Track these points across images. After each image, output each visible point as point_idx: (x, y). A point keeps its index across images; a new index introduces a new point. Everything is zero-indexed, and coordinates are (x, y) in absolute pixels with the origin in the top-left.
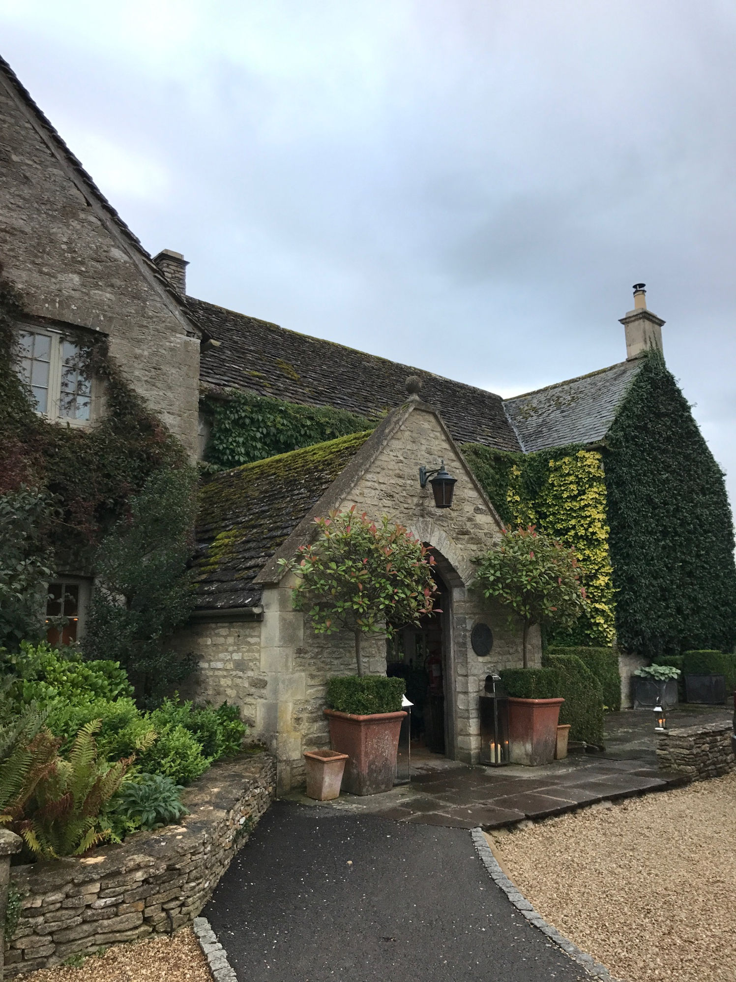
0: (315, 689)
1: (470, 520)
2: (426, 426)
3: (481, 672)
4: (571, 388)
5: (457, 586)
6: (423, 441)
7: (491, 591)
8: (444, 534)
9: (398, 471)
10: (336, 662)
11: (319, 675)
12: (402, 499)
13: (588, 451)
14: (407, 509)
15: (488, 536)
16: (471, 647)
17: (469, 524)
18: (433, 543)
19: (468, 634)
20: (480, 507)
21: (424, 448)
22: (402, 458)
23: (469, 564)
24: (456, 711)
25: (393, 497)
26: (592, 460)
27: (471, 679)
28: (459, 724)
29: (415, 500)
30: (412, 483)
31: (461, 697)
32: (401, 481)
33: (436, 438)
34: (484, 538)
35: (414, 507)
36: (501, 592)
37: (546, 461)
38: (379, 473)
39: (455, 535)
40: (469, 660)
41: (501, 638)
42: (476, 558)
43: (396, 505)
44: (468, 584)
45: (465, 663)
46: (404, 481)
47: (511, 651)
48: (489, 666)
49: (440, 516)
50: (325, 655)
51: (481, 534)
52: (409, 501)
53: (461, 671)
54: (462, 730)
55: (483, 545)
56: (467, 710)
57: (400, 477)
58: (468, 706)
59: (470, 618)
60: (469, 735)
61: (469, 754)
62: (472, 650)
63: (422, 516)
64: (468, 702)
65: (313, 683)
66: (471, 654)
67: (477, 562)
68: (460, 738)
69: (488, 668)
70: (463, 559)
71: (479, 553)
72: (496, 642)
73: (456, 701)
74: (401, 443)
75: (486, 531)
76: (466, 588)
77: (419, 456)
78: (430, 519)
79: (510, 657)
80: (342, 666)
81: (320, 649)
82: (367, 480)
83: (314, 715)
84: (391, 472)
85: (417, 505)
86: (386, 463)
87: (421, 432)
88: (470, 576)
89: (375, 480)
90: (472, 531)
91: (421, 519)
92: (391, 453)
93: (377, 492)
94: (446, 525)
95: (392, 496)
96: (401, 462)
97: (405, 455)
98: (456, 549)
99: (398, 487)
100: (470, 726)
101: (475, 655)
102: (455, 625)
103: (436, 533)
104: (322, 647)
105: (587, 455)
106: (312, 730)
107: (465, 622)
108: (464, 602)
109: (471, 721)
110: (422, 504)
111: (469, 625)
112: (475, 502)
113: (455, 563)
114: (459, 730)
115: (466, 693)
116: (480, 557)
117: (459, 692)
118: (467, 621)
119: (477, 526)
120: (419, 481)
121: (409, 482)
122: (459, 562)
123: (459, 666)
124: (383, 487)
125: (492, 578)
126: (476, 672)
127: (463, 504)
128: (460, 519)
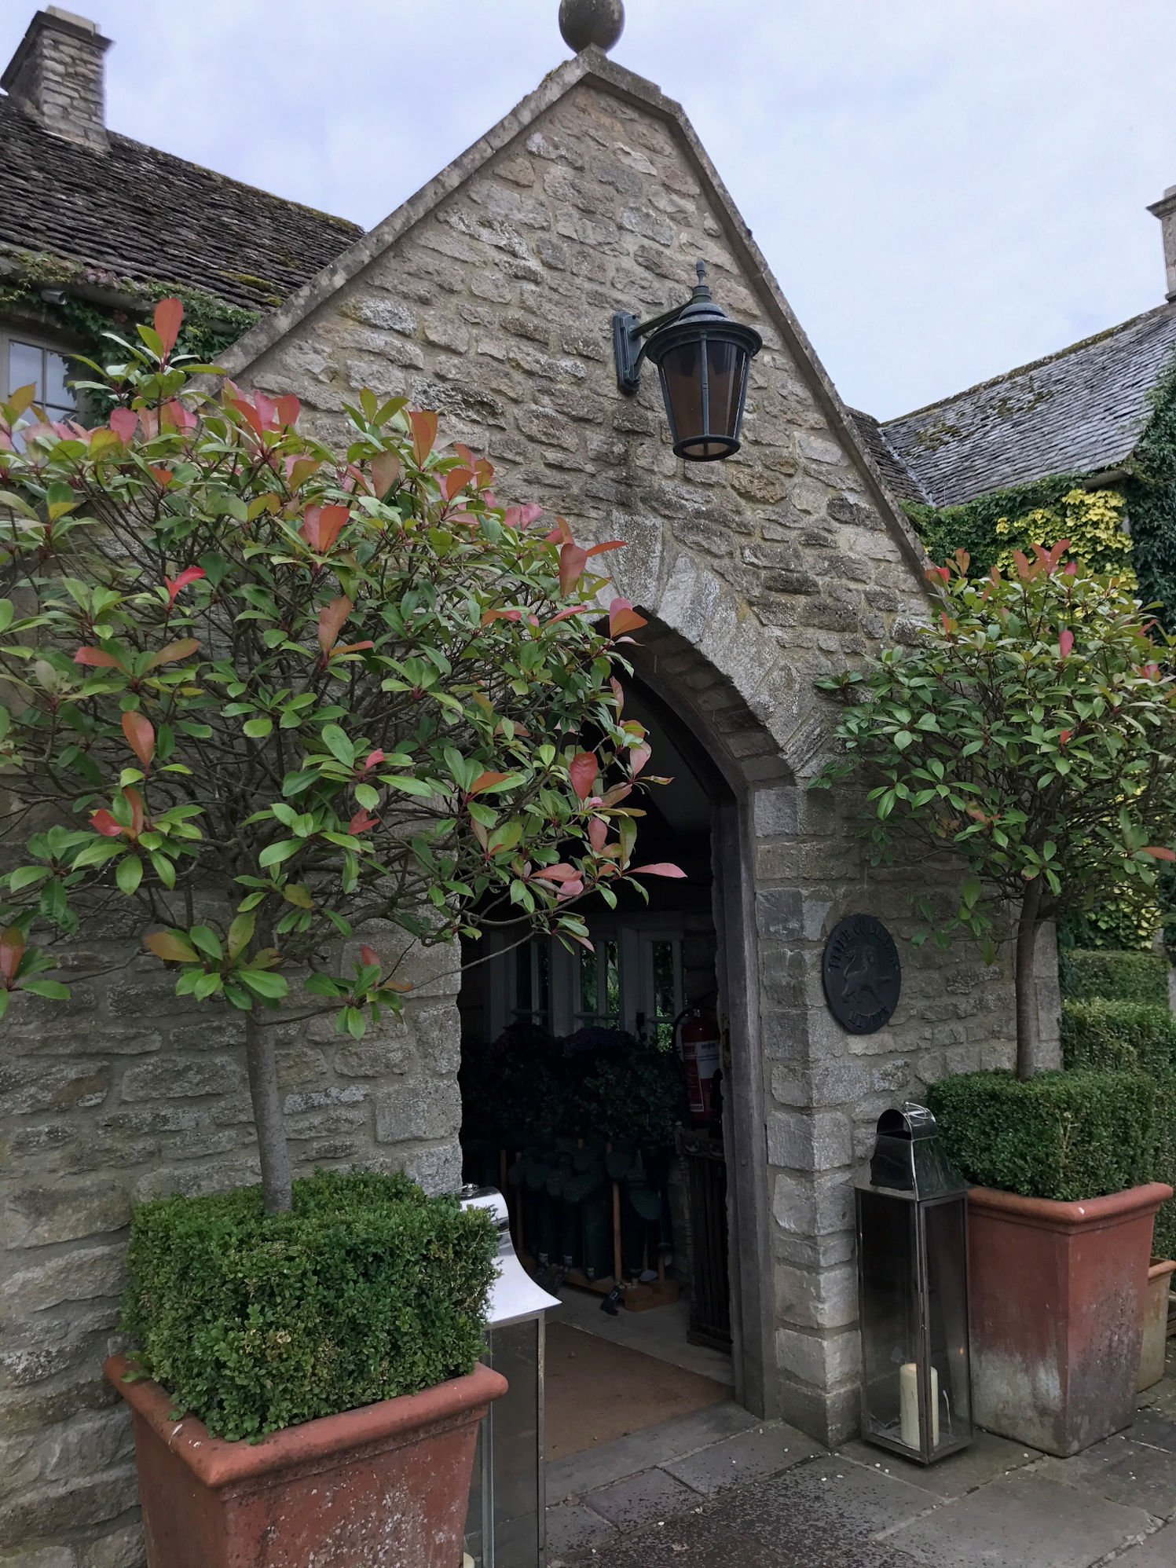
0: (56, 1263)
1: (814, 541)
2: (638, 161)
3: (859, 1090)
4: (1031, 379)
5: (766, 783)
6: (628, 219)
7: (902, 791)
8: (715, 586)
9: (515, 313)
10: (187, 1118)
11: (82, 1193)
12: (534, 429)
13: (1092, 490)
14: (558, 467)
15: (881, 603)
16: (822, 1002)
17: (809, 555)
18: (670, 616)
19: (810, 956)
20: (852, 499)
21: (631, 244)
22: (534, 264)
23: (811, 699)
24: (767, 1235)
25: (494, 414)
26: (1102, 510)
27: (822, 1120)
28: (781, 1283)
29: (596, 440)
30: (582, 368)
31: (785, 1184)
32: (529, 355)
33: (680, 218)
34: (865, 613)
35: (590, 468)
36: (944, 791)
37: (990, 521)
38: (424, 302)
39: (756, 592)
40: (814, 1052)
41: (927, 964)
42: (836, 680)
43: (507, 445)
44: (806, 772)
45: (801, 1062)
46: (544, 359)
47: (964, 1005)
48: (889, 1067)
49: (698, 514)
50: (125, 1088)
51: (854, 595)
52: (569, 439)
53: (785, 1090)
54: (789, 1308)
55: (860, 636)
56: (810, 1239)
57: (525, 336)
58: (813, 1222)
59: (816, 896)
60: (817, 1331)
61: (819, 1402)
62: (827, 1017)
63: (625, 505)
64: (814, 1209)
65: (43, 1232)
66: (822, 1027)
67: (842, 695)
68: (783, 1336)
69: (885, 1076)
70: (790, 681)
71: (849, 664)
72: (911, 979)
73: (768, 1200)
74: (530, 203)
75: (871, 587)
76: (802, 786)
77: (611, 273)
78: (659, 521)
79: (959, 1028)
80: (225, 1135)
81: (91, 1067)
82: (365, 322)
83: (49, 1390)
84: (483, 310)
85: (603, 459)
86: (460, 271)
87: (620, 182)
88: (816, 745)
89: (409, 325)
90: (820, 581)
91: (619, 516)
92: (485, 233)
93: (416, 379)
94: (724, 549)
95: (490, 408)
96: (532, 277)
97: (548, 254)
98: (760, 641)
99: (518, 376)
100: (819, 1298)
101: (836, 1031)
102: (760, 920)
103: (685, 579)
104: (107, 1055)
105: (1089, 499)
106: (33, 1468)
107: (797, 912)
108: (795, 837)
109: (823, 1278)
110: (624, 460)
111: (814, 923)
112: (833, 480)
113: (757, 693)
114: (778, 1305)
115: (805, 1174)
116: (856, 677)
117: (777, 1168)
118: (806, 907)
119: (839, 566)
120: (611, 367)
121: (566, 363)
122: (773, 691)
123: (778, 1071)
124: (449, 365)
125: (903, 739)
126: (840, 1093)
127: (788, 482)
128: (776, 533)
